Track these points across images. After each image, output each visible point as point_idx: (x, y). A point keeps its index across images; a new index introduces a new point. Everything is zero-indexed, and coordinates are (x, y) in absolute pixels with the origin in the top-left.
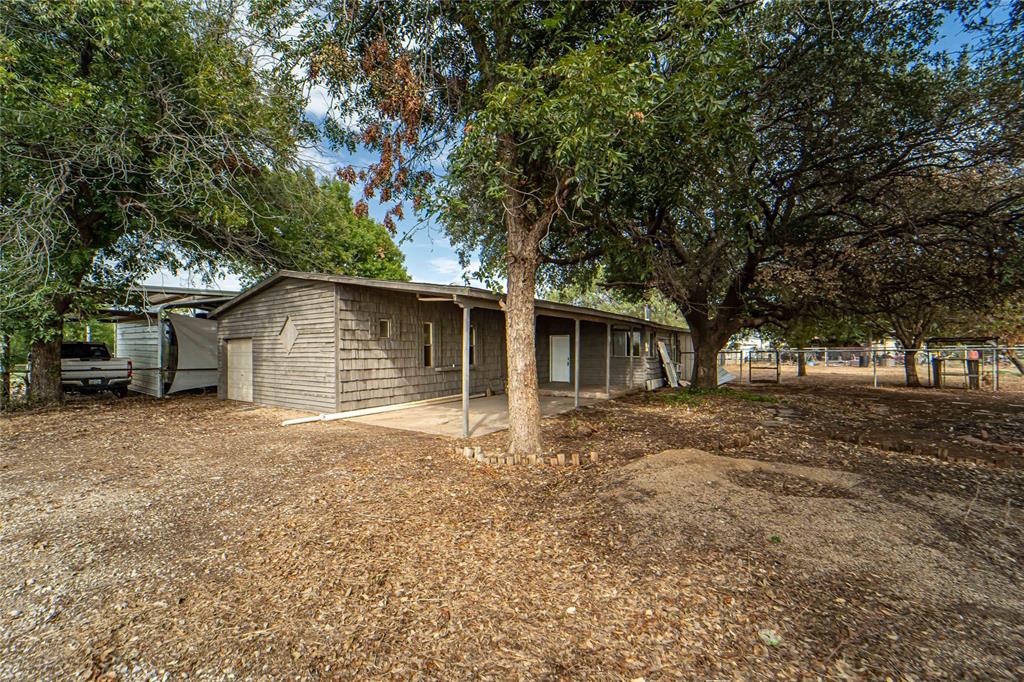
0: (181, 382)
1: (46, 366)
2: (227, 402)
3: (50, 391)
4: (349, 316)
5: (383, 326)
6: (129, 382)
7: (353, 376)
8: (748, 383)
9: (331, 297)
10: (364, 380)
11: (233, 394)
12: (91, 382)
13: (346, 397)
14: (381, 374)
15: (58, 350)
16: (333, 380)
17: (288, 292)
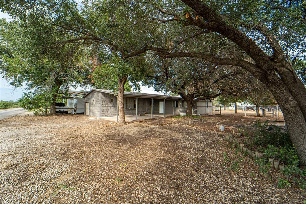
0: (78, 111)
1: (53, 107)
2: (86, 115)
3: (53, 112)
4: (104, 98)
5: (112, 100)
6: (68, 111)
7: (104, 110)
8: (215, 115)
9: (100, 94)
10: (107, 111)
11: (87, 114)
12: (61, 111)
13: (103, 114)
14: (111, 110)
15: (55, 104)
16: (100, 111)
17: (94, 93)
